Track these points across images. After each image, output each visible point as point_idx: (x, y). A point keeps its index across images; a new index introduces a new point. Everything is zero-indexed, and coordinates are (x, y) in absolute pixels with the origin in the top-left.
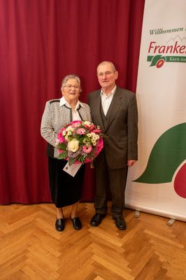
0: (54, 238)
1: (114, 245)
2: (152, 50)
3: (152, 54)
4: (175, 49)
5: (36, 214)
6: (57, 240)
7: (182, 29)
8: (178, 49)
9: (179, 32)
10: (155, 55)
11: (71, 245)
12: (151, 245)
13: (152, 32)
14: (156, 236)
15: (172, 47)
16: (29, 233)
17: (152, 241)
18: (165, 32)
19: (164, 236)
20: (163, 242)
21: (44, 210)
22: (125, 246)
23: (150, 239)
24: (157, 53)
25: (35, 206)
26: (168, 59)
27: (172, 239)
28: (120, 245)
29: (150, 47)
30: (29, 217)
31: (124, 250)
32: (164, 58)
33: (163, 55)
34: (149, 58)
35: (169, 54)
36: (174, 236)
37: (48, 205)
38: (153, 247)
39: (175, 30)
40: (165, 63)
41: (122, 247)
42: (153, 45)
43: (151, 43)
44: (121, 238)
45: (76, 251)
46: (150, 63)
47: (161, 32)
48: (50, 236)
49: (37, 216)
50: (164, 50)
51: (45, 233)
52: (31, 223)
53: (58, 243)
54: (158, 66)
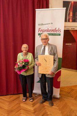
0: (5, 109)
1: (30, 110)
2: (40, 31)
4: (48, 31)
6: (6, 110)
7: (49, 24)
8: (49, 31)
9: (49, 25)
10: (41, 33)
11: (12, 111)
12: (45, 108)
13: (39, 25)
17: (46, 107)
22: (34, 110)
23: (45, 106)
28: (32, 109)
29: (39, 30)
31: (34, 111)
33: (44, 33)
35: (46, 33)
37: (2, 96)
38: (46, 109)
42: (40, 29)
43: (39, 29)
45: (14, 113)
46: (39, 36)
47: (42, 24)
48: (3, 109)
50: (44, 31)
53: (6, 111)
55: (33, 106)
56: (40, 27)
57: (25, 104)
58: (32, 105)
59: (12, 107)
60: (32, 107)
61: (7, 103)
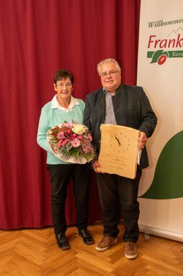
0: (35, 264)
1: (103, 270)
2: (152, 45)
3: (152, 49)
4: (178, 43)
5: (17, 240)
6: (38, 266)
8: (181, 43)
10: (155, 50)
11: (53, 271)
12: (147, 270)
13: (151, 25)
14: (155, 261)
15: (174, 40)
16: (7, 260)
17: (149, 267)
18: (166, 24)
19: (165, 261)
20: (161, 268)
21: (27, 236)
23: (147, 265)
24: (158, 48)
25: (17, 232)
26: (171, 54)
27: (173, 265)
28: (110, 270)
29: (150, 42)
30: (8, 244)
32: (166, 53)
33: (166, 50)
34: (149, 55)
35: (171, 49)
36: (177, 262)
37: (32, 231)
39: (177, 21)
40: (168, 59)
41: (112, 272)
42: (153, 39)
43: (151, 37)
44: (113, 263)
46: (151, 59)
47: (160, 24)
48: (30, 262)
49: (18, 243)
50: (165, 45)
51: (24, 259)
52: (9, 249)
53: (39, 269)
54: (161, 63)
55: (113, 262)
57: (90, 253)
58: (110, 259)
59: (56, 260)
60: (110, 264)
61: (42, 249)
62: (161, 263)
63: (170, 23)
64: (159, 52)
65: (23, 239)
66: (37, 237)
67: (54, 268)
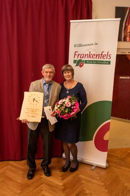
0: (17, 182)
1: (57, 185)
2: (76, 56)
3: (76, 59)
4: (90, 56)
5: (6, 168)
6: (19, 183)
7: (92, 44)
8: (91, 56)
9: (91, 46)
10: (78, 59)
11: (28, 186)
12: (82, 183)
13: (75, 46)
14: (86, 178)
15: (88, 54)
18: (83, 46)
20: (90, 182)
21: (12, 165)
22: (64, 185)
23: (82, 180)
24: (79, 58)
25: (6, 162)
26: (86, 62)
27: (97, 180)
29: (75, 55)
31: (63, 187)
32: (83, 61)
33: (83, 59)
34: (75, 62)
35: (86, 59)
36: (98, 178)
38: (83, 185)
39: (89, 45)
40: (84, 64)
41: (62, 186)
42: (76, 53)
45: (31, 189)
46: (76, 64)
47: (80, 45)
48: (14, 181)
49: (7, 169)
50: (83, 57)
51: (11, 179)
53: (20, 185)
54: (81, 66)
55: (63, 179)
56: (77, 49)
58: (61, 178)
61: (21, 173)
62: (90, 179)
63: (85, 45)
64: (80, 61)
65: (9, 167)
66: (18, 166)
67: (28, 184)
